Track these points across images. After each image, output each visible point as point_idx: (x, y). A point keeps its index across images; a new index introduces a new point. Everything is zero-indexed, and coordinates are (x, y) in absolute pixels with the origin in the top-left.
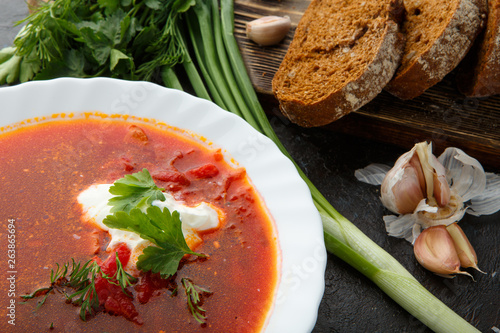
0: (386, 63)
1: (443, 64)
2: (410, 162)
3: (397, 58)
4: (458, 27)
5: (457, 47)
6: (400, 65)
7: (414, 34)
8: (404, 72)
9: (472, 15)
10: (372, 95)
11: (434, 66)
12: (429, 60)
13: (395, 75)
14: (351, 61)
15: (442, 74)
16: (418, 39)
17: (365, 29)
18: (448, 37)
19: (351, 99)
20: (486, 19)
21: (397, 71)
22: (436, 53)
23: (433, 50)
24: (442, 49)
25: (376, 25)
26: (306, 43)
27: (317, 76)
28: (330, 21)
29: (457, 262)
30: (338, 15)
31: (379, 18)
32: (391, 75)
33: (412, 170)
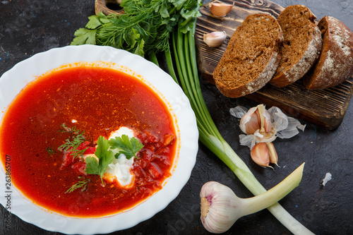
0: (269, 72)
1: (296, 75)
2: (255, 112)
3: (275, 69)
4: (306, 59)
5: (303, 69)
6: (276, 73)
7: (285, 56)
8: (278, 77)
9: (313, 53)
10: (260, 87)
11: (292, 76)
12: (290, 74)
13: (273, 77)
14: (253, 69)
15: (295, 80)
16: (286, 61)
17: (262, 52)
18: (300, 64)
19: (250, 89)
20: (320, 55)
21: (274, 75)
22: (293, 71)
23: (292, 69)
24: (296, 69)
25: (267, 52)
26: (233, 53)
27: (235, 74)
28: (245, 42)
29: (268, 161)
30: (250, 40)
31: (269, 48)
32: (271, 77)
33: (255, 116)
